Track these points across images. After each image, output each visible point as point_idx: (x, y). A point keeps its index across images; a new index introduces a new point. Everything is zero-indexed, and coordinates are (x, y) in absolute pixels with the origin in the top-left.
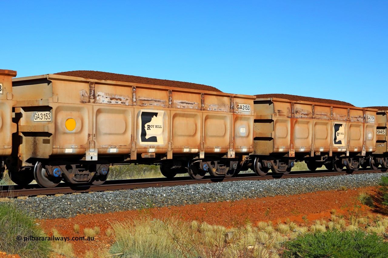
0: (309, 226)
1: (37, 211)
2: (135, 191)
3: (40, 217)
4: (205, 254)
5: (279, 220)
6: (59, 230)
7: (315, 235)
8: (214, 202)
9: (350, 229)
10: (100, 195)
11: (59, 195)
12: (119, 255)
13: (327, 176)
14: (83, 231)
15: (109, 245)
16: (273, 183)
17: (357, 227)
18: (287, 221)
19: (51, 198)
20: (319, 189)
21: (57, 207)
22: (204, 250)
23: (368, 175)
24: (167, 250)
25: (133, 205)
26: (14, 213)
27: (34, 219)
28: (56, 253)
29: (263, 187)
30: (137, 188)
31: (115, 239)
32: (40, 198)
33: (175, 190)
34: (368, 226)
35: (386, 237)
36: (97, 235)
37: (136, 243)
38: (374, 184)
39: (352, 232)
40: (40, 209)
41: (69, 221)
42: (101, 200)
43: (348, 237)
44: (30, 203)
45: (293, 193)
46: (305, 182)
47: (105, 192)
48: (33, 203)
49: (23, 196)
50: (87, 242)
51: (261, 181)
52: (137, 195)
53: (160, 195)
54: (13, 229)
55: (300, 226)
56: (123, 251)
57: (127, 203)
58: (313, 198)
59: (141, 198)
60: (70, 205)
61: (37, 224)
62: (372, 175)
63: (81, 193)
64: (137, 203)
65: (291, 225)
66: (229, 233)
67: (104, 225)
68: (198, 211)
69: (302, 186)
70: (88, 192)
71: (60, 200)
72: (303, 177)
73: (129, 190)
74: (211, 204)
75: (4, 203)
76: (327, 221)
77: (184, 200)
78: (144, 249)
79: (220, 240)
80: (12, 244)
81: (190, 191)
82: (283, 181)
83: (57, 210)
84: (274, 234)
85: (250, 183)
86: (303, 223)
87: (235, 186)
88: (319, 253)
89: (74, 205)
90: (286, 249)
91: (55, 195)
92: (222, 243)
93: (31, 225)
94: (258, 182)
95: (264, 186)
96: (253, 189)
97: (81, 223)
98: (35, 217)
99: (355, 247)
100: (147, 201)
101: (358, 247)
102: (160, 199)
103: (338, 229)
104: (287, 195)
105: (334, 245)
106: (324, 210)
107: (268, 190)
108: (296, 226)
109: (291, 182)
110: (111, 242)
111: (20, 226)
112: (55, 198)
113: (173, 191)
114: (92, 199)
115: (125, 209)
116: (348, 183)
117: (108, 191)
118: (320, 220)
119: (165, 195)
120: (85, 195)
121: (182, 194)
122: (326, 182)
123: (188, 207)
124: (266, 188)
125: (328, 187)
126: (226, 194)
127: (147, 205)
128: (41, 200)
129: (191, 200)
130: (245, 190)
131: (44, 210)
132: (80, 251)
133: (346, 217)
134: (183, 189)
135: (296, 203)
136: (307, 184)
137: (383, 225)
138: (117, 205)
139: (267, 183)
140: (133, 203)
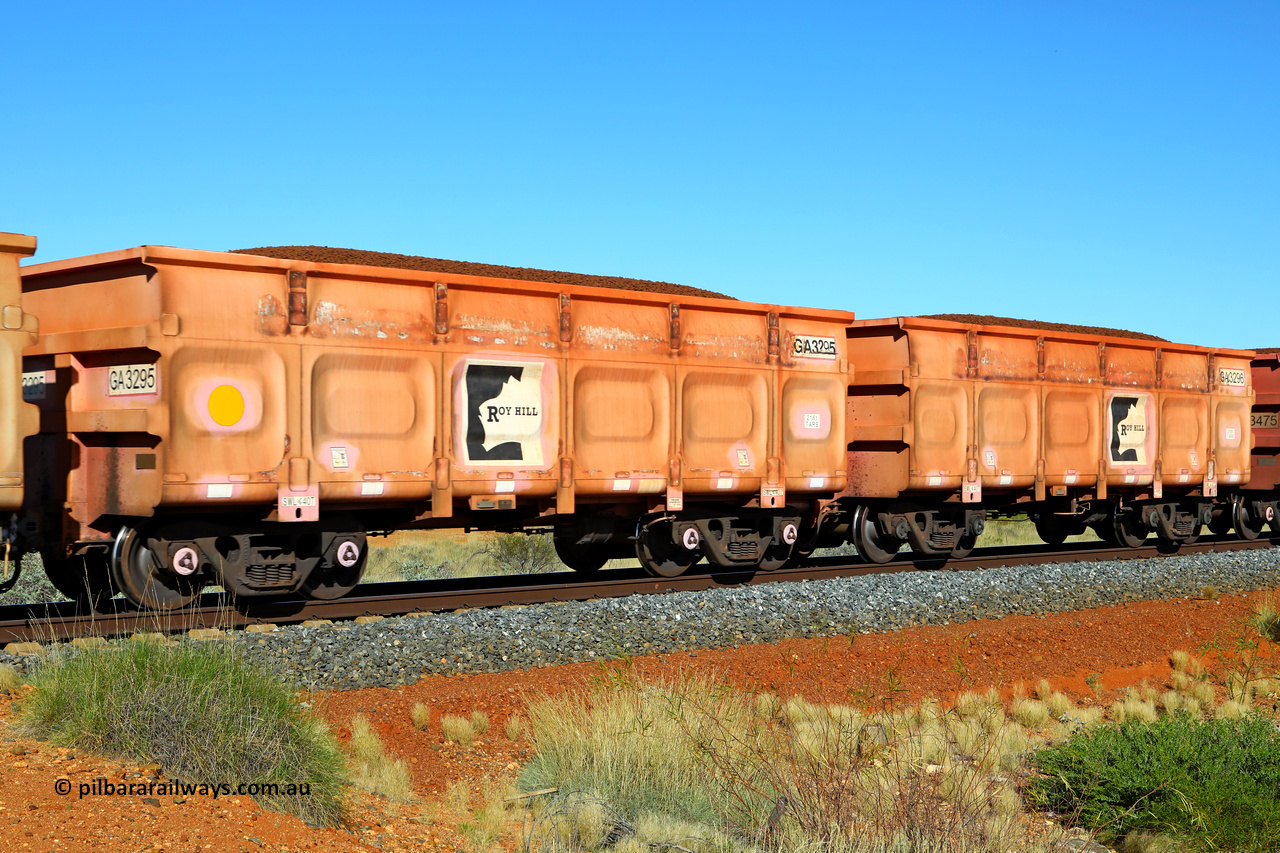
0: (1105, 704)
1: (304, 667)
2: (592, 607)
3: (313, 684)
5: (1019, 688)
7: (1124, 731)
8: (824, 635)
9: (1228, 714)
10: (488, 618)
11: (367, 618)
12: (546, 795)
13: (1159, 556)
14: (440, 724)
15: (516, 764)
16: (999, 579)
17: (1247, 707)
18: (1041, 689)
19: (344, 628)
20: (1134, 595)
21: (361, 654)
24: (686, 782)
25: (587, 646)
26: (235, 672)
27: (293, 690)
29: (969, 592)
30: (596, 597)
31: (534, 748)
32: (314, 628)
33: (709, 601)
36: (481, 737)
37: (596, 758)
39: (1232, 724)
40: (313, 661)
41: (399, 696)
42: (491, 632)
43: (1222, 737)
44: (283, 643)
45: (1058, 607)
46: (1093, 573)
47: (503, 611)
48: (291, 643)
49: (263, 623)
50: (450, 760)
51: (964, 573)
52: (596, 619)
53: (664, 618)
54: (232, 718)
55: (1080, 703)
56: (556, 783)
57: (567, 640)
58: (1117, 623)
59: (609, 625)
60: (401, 647)
61: (305, 704)
63: (433, 612)
64: (598, 639)
65: (1053, 700)
66: (869, 728)
67: (500, 707)
68: (776, 662)
69: (1085, 586)
70: (453, 610)
71: (371, 633)
72: (1088, 560)
73: (574, 604)
74: (816, 641)
75: (207, 644)
76: (1161, 691)
77: (737, 632)
78: (619, 777)
80: (231, 764)
81: (754, 605)
82: (1029, 572)
83: (362, 664)
85: (931, 578)
86: (1088, 696)
87: (887, 587)
88: (1137, 785)
89: (412, 648)
90: (1040, 773)
91: (356, 621)
93: (285, 708)
94: (954, 574)
95: (973, 587)
96: (939, 598)
97: (434, 700)
98: (300, 683)
99: (1244, 767)
100: (627, 636)
101: (1253, 766)
102: (666, 629)
103: (1190, 714)
104: (1040, 614)
105: (1181, 761)
106: (1151, 658)
107: (984, 599)
108: (1068, 707)
109: (1052, 576)
110: (522, 756)
111: (253, 712)
112: (355, 629)
113: (701, 604)
114: (466, 631)
116: (1222, 575)
117: (512, 608)
118: (1139, 687)
119: (678, 617)
120: (444, 618)
121: (729, 612)
122: (1155, 574)
123: (749, 649)
124: (978, 592)
125: (1161, 589)
126: (859, 612)
127: (628, 645)
128: (314, 634)
129: (755, 632)
130: (915, 600)
131: (324, 663)
132: (432, 784)
133: (1216, 677)
134: (732, 599)
135: (1069, 638)
136: (1100, 580)
138: (538, 647)
139: (981, 578)
140: (585, 640)
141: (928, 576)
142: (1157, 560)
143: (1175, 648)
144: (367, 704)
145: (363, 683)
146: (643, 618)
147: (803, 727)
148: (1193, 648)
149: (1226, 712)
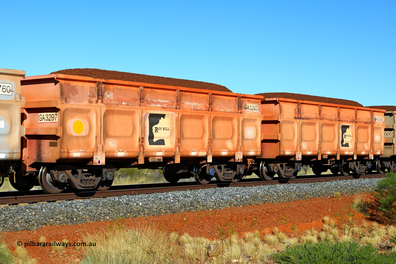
0: (299, 237)
2: (108, 200)
5: (267, 230)
7: (305, 246)
8: (195, 211)
10: (68, 204)
11: (22, 204)
13: (319, 181)
15: (79, 259)
16: (259, 190)
17: (350, 237)
18: (275, 231)
19: (14, 208)
20: (310, 196)
21: (20, 217)
23: (364, 180)
25: (106, 215)
29: (249, 195)
30: (110, 196)
31: (86, 253)
33: (152, 198)
34: (363, 237)
35: (382, 248)
36: (66, 249)
37: (109, 257)
38: (370, 190)
39: (345, 243)
40: (1, 220)
41: (34, 233)
42: (69, 209)
43: (341, 248)
45: (282, 200)
46: (295, 188)
47: (74, 201)
50: (54, 257)
51: (248, 187)
52: (110, 204)
53: (135, 204)
55: (290, 236)
57: (98, 213)
58: (303, 206)
59: (114, 207)
60: (35, 215)
62: (367, 180)
63: (48, 202)
64: (110, 212)
65: (280, 235)
66: (211, 245)
67: (73, 238)
68: (177, 221)
69: (292, 193)
70: (55, 201)
71: (24, 210)
72: (293, 183)
73: (101, 199)
74: (192, 213)
76: (319, 232)
77: (163, 210)
79: (200, 253)
81: (169, 199)
82: (272, 187)
83: (20, 221)
84: (261, 247)
85: (235, 189)
86: (292, 233)
87: (219, 193)
89: (39, 215)
91: (18, 205)
92: (203, 258)
94: (244, 188)
95: (251, 193)
96: (238, 197)
97: (48, 235)
99: (349, 260)
100: (121, 211)
101: (352, 259)
102: (136, 208)
103: (330, 240)
104: (275, 203)
105: (326, 258)
106: (316, 219)
107: (255, 198)
108: (285, 237)
109: (280, 189)
110: (81, 257)
112: (17, 208)
113: (150, 199)
114: (60, 209)
116: (342, 189)
117: (78, 200)
118: (311, 230)
119: (141, 204)
120: (51, 204)
121: (160, 202)
122: (317, 188)
123: (167, 216)
124: (253, 195)
125: (320, 194)
126: (208, 202)
127: (121, 214)
128: (2, 210)
129: (169, 210)
130: (229, 198)
131: (5, 221)
133: (339, 226)
134: (161, 197)
135: (285, 212)
136: (297, 190)
137: (379, 235)
138: (88, 215)
139: (254, 189)
140: (105, 213)
141: (234, 189)
142: (318, 183)
143: (325, 216)
144: (22, 237)
145: (20, 229)
146: (127, 204)
147: (188, 245)
148: (331, 216)
149: (342, 239)
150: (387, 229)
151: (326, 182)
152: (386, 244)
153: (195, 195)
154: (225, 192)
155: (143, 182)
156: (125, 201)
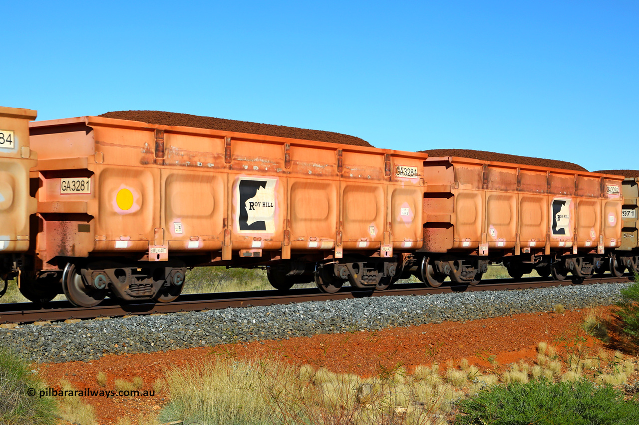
0: (499, 373)
1: (34, 349)
2: (204, 315)
3: (39, 359)
4: (322, 421)
5: (450, 363)
6: (72, 382)
7: (509, 388)
8: (338, 332)
9: (568, 379)
10: (143, 321)
11: (72, 320)
13: (530, 288)
14: (113, 383)
15: (158, 407)
16: (439, 301)
17: (580, 375)
18: (463, 364)
19: (59, 326)
20: (516, 311)
21: (68, 341)
22: (321, 415)
23: (600, 286)
24: (258, 416)
25: (201, 338)
27: (28, 362)
28: (66, 421)
29: (422, 308)
30: (207, 309)
31: (169, 397)
32: (40, 326)
33: (272, 312)
34: (599, 374)
35: (628, 392)
37: (205, 403)
38: (610, 301)
39: (571, 384)
40: (39, 345)
41: (90, 366)
42: (144, 329)
43: (565, 392)
44: (21, 335)
45: (473, 317)
46: (493, 298)
47: (152, 317)
48: (26, 335)
49: (10, 323)
50: (120, 403)
51: (420, 297)
52: (206, 322)
53: (246, 321)
55: (485, 372)
56: (182, 417)
57: (189, 334)
58: (506, 326)
59: (213, 325)
60: (91, 338)
61: (34, 371)
62: (605, 286)
63: (111, 317)
64: (207, 334)
66: (363, 386)
67: (149, 373)
68: (310, 348)
69: (488, 305)
70: (123, 316)
71: (74, 329)
72: (490, 290)
73: (193, 313)
74: (334, 335)
76: (531, 366)
77: (288, 330)
78: (218, 414)
79: (347, 398)
81: (298, 314)
82: (457, 296)
83: (68, 347)
84: (441, 388)
86: (489, 368)
87: (375, 305)
88: (516, 419)
89: (98, 338)
90: (461, 412)
91: (65, 322)
92: (351, 403)
93: (22, 374)
94: (414, 298)
95: (425, 305)
96: (405, 311)
97: (110, 369)
98: (31, 359)
99: (577, 410)
100: (224, 332)
101: (582, 408)
102: (247, 328)
103: (547, 379)
104: (462, 321)
105: (541, 406)
106: (525, 347)
107: (431, 312)
108: (478, 374)
109: (469, 299)
110: (162, 403)
111: (3, 376)
112: (64, 327)
113: (268, 313)
114: (130, 328)
115: (186, 345)
116: (566, 299)
117: (157, 315)
118: (519, 363)
119: (254, 321)
120: (117, 321)
121: (283, 318)
122: (528, 298)
123: (295, 341)
124: (427, 308)
125: (531, 307)
126: (359, 319)
127: (224, 337)
128: (40, 330)
129: (298, 330)
130: (391, 312)
131: (46, 346)
132: (108, 418)
133: (562, 357)
134: (286, 311)
135: (479, 335)
136: (497, 301)
137: (624, 371)
138: (172, 338)
139: (428, 300)
140: (200, 334)
141: (399, 299)
142: (529, 290)
143: (539, 341)
144: (71, 371)
145: (69, 359)
146: (233, 322)
147: (326, 385)
148: (550, 342)
150: (636, 362)
151: (541, 289)
152: (635, 386)
153: (339, 309)
154: (385, 304)
155: (257, 287)
156: (230, 317)
